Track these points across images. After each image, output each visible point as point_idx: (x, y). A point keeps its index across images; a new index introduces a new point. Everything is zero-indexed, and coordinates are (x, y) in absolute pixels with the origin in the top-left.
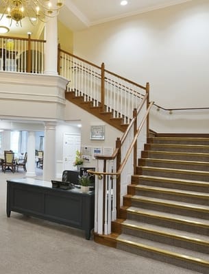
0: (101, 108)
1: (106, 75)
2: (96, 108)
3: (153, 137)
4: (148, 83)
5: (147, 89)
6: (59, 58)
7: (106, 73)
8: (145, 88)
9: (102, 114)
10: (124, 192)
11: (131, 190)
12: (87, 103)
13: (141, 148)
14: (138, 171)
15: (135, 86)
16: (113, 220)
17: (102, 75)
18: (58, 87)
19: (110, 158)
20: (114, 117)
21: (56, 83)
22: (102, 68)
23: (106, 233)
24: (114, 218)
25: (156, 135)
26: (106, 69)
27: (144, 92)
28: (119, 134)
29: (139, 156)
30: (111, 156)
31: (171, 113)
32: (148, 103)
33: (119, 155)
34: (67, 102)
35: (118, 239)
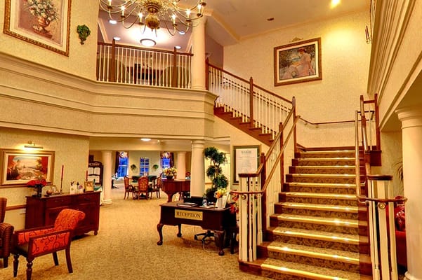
0: (250, 123)
1: (255, 89)
2: (245, 123)
3: (300, 152)
4: (294, 97)
5: (293, 103)
6: (207, 72)
7: (254, 87)
8: (291, 103)
9: (250, 129)
10: (270, 211)
11: (278, 209)
12: (236, 118)
13: (288, 163)
14: (285, 188)
15: (282, 100)
16: (259, 244)
17: (251, 89)
18: (205, 102)
19: (254, 176)
20: (263, 133)
21: (203, 99)
22: (251, 82)
23: (251, 260)
24: (260, 242)
25: (305, 150)
26: (254, 83)
27: (290, 106)
28: (265, 149)
29: (286, 172)
30: (255, 172)
31: (317, 127)
32: (295, 118)
33: (263, 171)
34: (217, 119)
35: (263, 265)
